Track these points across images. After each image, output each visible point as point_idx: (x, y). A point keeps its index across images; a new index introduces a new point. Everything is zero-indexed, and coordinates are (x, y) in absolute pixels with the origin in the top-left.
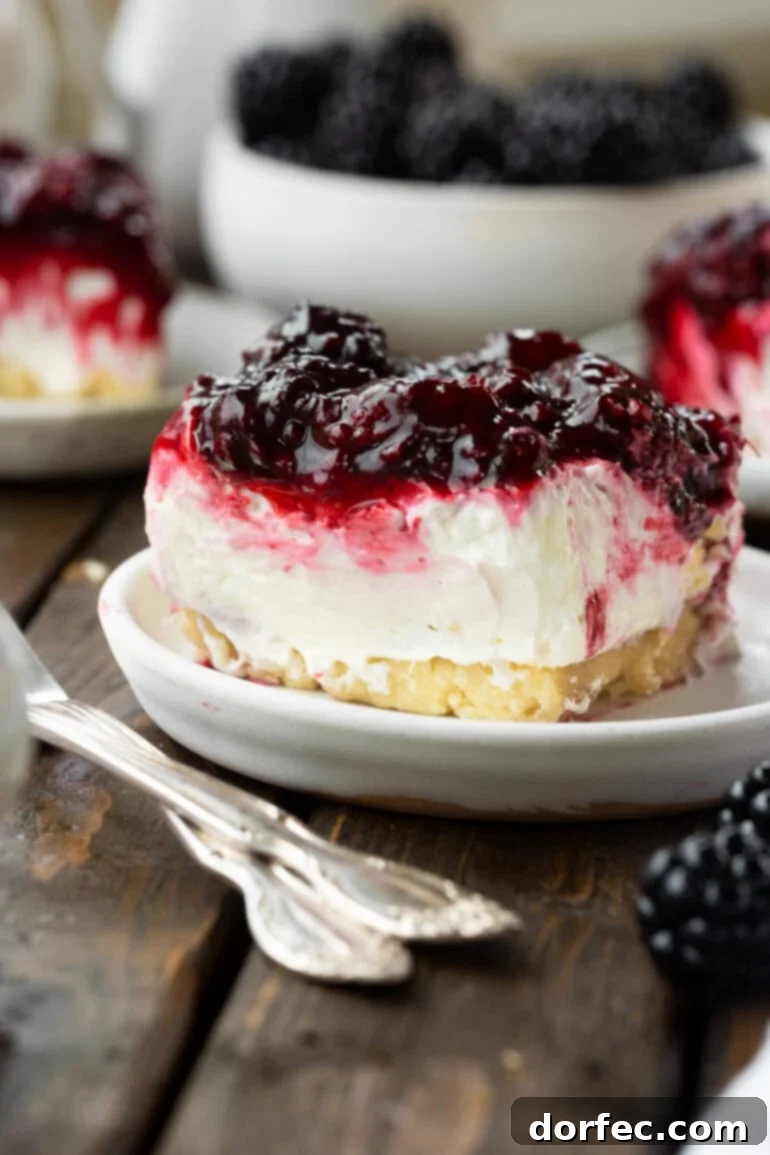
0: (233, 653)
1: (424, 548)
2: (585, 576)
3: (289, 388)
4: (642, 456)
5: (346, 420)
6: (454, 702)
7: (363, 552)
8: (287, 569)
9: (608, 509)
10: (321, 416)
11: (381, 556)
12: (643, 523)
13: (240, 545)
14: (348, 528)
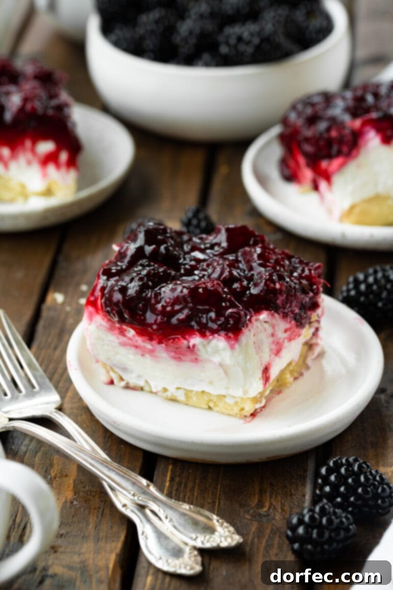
0: (122, 379)
1: (196, 354)
2: (261, 362)
3: (140, 288)
4: (283, 304)
5: (163, 303)
6: (211, 405)
7: (173, 354)
8: (143, 355)
9: (270, 330)
10: (153, 301)
11: (180, 356)
12: (283, 331)
13: (123, 345)
14: (166, 345)
